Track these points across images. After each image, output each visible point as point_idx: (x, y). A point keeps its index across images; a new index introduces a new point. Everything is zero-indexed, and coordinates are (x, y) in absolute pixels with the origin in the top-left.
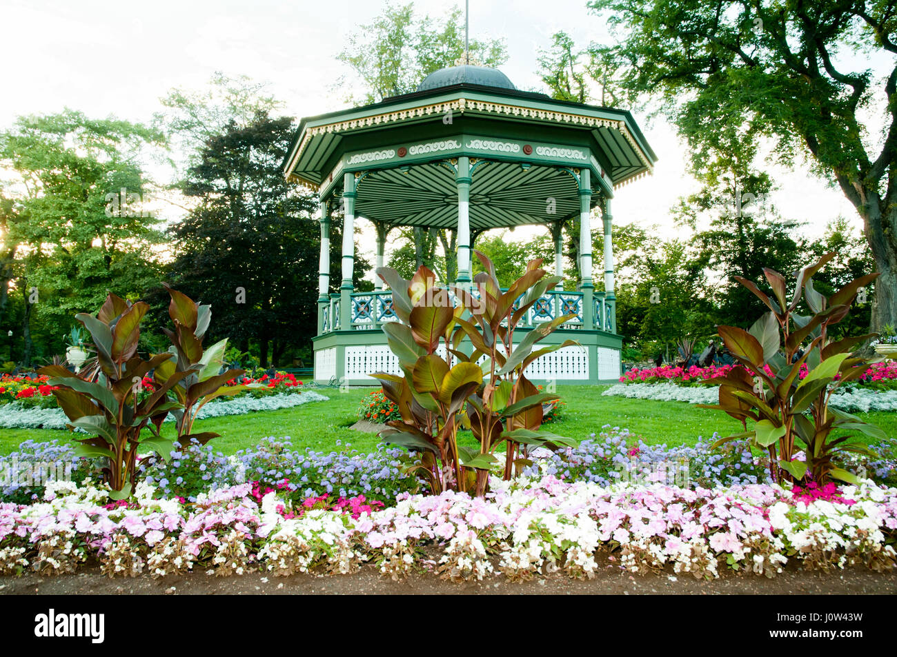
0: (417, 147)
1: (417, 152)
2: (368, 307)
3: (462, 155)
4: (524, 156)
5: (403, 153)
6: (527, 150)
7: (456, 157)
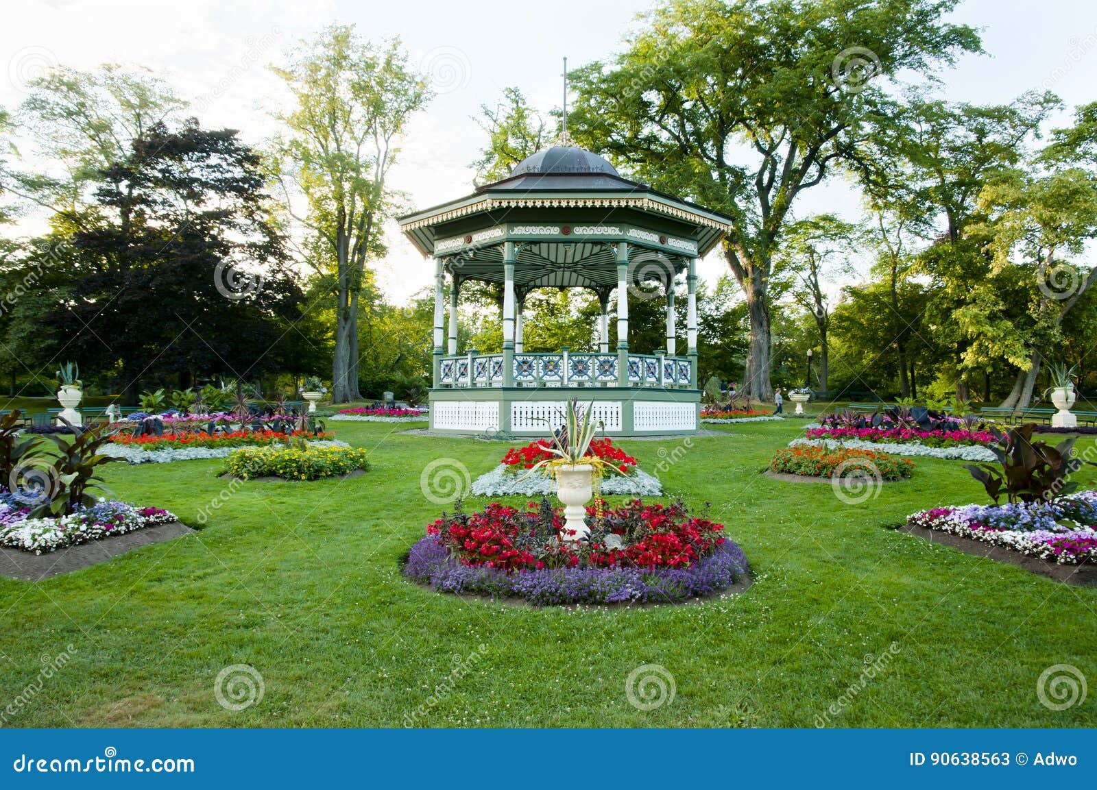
0: (582, 228)
1: (581, 232)
2: (530, 366)
3: (623, 241)
4: (660, 245)
5: (566, 231)
6: (662, 241)
7: (617, 242)
